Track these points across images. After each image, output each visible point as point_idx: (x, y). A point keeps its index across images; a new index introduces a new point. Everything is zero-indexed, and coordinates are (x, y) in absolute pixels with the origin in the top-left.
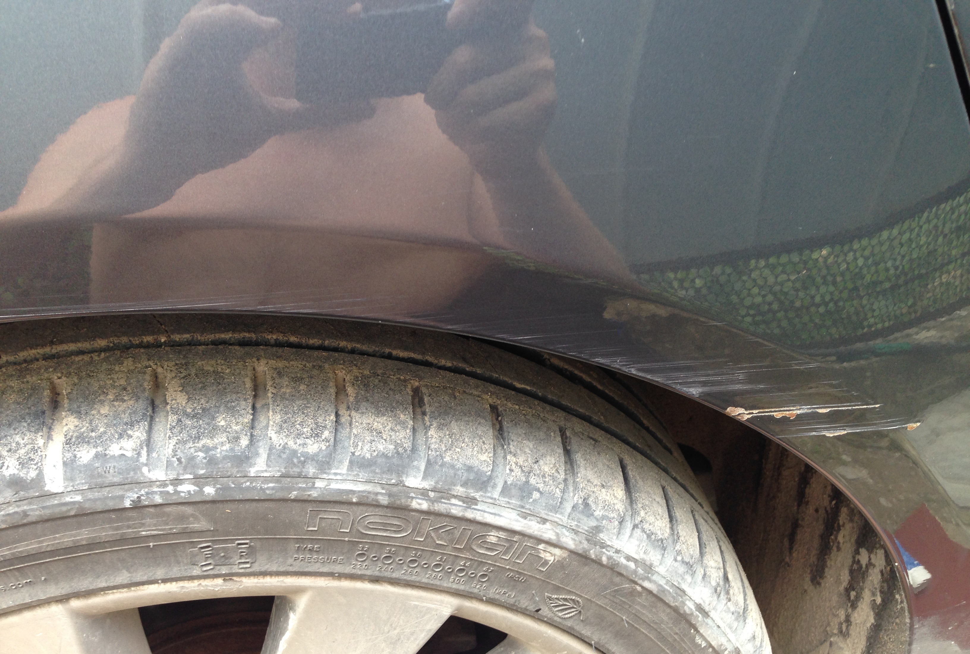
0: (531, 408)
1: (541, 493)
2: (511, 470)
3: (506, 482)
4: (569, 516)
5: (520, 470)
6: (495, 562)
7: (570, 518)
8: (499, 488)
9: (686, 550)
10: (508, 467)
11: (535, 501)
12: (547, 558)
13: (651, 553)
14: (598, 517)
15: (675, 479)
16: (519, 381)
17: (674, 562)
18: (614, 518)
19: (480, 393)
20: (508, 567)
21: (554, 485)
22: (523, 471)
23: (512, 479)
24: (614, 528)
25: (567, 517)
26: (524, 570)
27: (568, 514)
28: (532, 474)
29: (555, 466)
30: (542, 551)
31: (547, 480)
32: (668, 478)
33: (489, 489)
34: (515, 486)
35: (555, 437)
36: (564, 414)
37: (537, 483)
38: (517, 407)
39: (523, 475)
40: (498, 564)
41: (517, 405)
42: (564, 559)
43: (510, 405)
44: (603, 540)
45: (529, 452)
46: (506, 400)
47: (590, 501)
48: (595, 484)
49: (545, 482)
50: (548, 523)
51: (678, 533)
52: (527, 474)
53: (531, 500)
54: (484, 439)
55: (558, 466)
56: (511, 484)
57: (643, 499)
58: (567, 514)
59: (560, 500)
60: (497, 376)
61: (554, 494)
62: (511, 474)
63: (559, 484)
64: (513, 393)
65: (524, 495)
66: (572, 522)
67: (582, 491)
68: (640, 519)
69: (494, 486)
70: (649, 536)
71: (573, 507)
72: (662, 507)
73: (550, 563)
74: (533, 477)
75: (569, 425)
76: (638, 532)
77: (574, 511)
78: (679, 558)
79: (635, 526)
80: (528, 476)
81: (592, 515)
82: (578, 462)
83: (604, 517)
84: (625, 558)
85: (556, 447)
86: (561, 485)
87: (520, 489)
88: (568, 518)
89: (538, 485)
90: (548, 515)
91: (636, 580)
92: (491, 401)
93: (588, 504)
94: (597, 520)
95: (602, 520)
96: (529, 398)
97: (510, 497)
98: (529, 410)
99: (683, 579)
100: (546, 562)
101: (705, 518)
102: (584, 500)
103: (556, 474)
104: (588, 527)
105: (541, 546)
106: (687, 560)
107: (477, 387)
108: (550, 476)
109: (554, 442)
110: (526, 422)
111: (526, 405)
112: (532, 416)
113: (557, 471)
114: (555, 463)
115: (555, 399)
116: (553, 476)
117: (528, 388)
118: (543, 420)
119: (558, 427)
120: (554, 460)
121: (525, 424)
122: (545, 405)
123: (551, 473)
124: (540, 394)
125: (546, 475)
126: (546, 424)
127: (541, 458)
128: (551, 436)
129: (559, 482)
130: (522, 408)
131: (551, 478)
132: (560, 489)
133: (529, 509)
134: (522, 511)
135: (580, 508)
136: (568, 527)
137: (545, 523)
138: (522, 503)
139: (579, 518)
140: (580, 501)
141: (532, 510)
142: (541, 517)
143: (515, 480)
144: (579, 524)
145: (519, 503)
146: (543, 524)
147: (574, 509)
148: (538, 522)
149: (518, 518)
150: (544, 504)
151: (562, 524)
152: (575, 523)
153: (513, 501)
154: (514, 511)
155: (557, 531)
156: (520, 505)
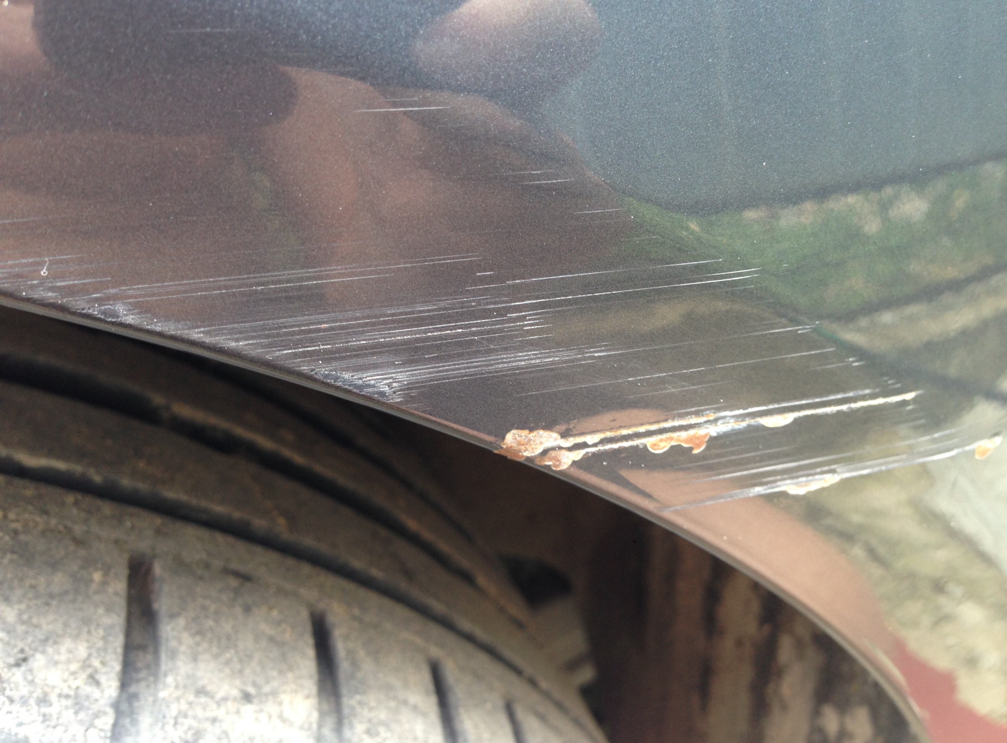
0: (45, 512)
15: (469, 638)
16: (33, 450)
21: (81, 722)
29: (85, 664)
31: (53, 710)
32: (450, 639)
35: (104, 584)
36: (158, 520)
37: (20, 724)
48: (219, 695)
49: (45, 718)
55: (96, 663)
57: (370, 709)
63: (97, 715)
72: (425, 714)
82: (173, 644)
85: (101, 611)
86: (104, 719)
96: (45, 489)
98: (38, 519)
103: (89, 689)
108: (67, 697)
109: (97, 598)
110: (13, 552)
111: (30, 508)
112: (43, 533)
113: (93, 680)
114: (90, 655)
115: (143, 487)
116: (77, 696)
117: (60, 465)
118: (79, 542)
119: (126, 556)
120: (89, 648)
121: (9, 556)
122: (99, 502)
123: (69, 687)
124: (97, 479)
125: (53, 697)
126: (82, 552)
127: (41, 649)
128: (92, 581)
129: (99, 712)
130: (12, 516)
131: (70, 702)
132: (101, 730)
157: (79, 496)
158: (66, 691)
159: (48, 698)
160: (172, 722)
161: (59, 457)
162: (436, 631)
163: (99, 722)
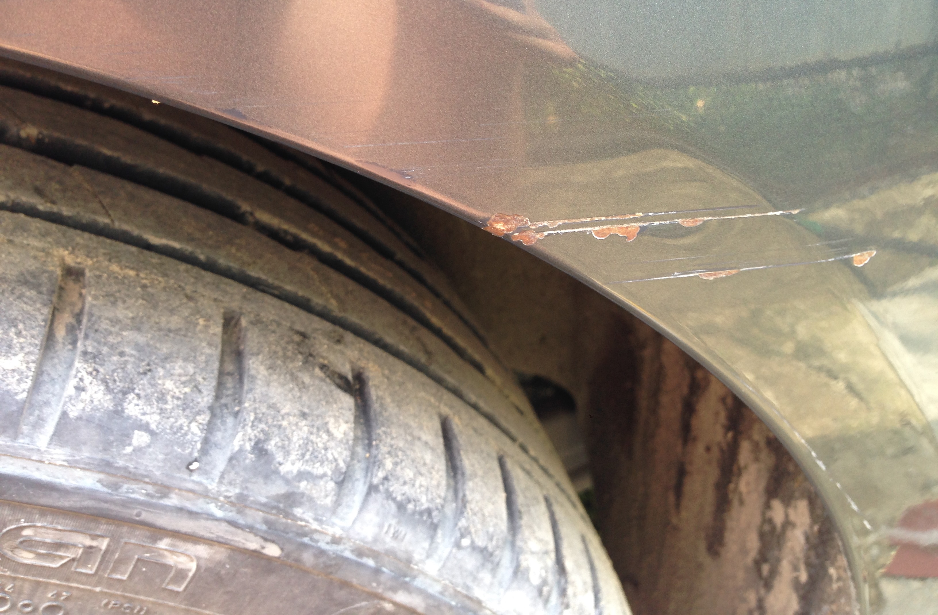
0: (165, 275)
1: (152, 433)
2: (80, 389)
3: (64, 414)
4: (222, 477)
5: (102, 388)
6: (67, 580)
7: (225, 481)
8: (50, 427)
9: (479, 526)
10: (73, 382)
11: (138, 450)
12: (180, 566)
13: (408, 537)
14: (290, 476)
15: (475, 407)
16: (156, 233)
17: (454, 550)
18: (324, 475)
19: (46, 245)
20: (98, 589)
21: (187, 417)
22: (109, 390)
23: (81, 406)
24: (326, 496)
25: (217, 480)
26: (137, 593)
27: (219, 474)
28: (131, 396)
29: (192, 379)
30: (166, 553)
31: (169, 407)
32: (458, 403)
33: (25, 429)
34: (89, 420)
35: (207, 327)
36: (245, 289)
37: (144, 414)
38: (132, 273)
39: (109, 397)
40: (75, 585)
41: (132, 269)
42: (220, 564)
43: (115, 268)
44: (302, 520)
45: (133, 352)
46: (110, 260)
47: (271, 446)
48: (283, 412)
49: (162, 411)
50: (173, 495)
51: (464, 496)
52: (120, 396)
53: (129, 450)
54: (21, 326)
55: (199, 378)
56: (79, 418)
57: (392, 438)
58: (216, 473)
59: (199, 446)
60: (107, 221)
61: (186, 434)
62: (77, 397)
63: (198, 413)
64: (134, 249)
65: (112, 438)
66: (230, 488)
67: (252, 426)
68: (381, 474)
69: (38, 425)
70: (401, 507)
71: (231, 459)
72: (433, 450)
73: (191, 574)
74: (135, 401)
75: (248, 307)
76: (378, 499)
77: (233, 467)
78: (466, 542)
79: (372, 489)
80: (123, 400)
81: (276, 472)
82: (253, 372)
83: (302, 476)
84: (352, 551)
85: (204, 344)
86: (203, 417)
87: (100, 426)
88: (220, 482)
89: (146, 419)
90: (173, 477)
91: (380, 591)
92: (70, 260)
93: (266, 451)
94: (287, 482)
95: (299, 481)
96: (165, 260)
97: (77, 445)
98: (160, 279)
99: (475, 579)
100: (181, 574)
101: (527, 466)
102: (257, 443)
103: (193, 395)
104: (267, 497)
105: (164, 544)
106: (480, 543)
107: (44, 235)
108: (178, 398)
109: (201, 336)
110: (143, 299)
111: (155, 271)
112: (164, 289)
113: (197, 389)
114: (195, 373)
115: (235, 266)
116: (185, 399)
117: (176, 245)
118: (189, 298)
119: (222, 311)
120: (195, 368)
121: (140, 301)
122: (203, 272)
123: (180, 392)
124: (202, 257)
125: (169, 398)
126: (192, 304)
127: (161, 364)
128: (198, 324)
129: (200, 411)
130: (142, 275)
131: (179, 403)
132: (200, 424)
133: (126, 469)
134: (108, 474)
135: (247, 461)
136: (222, 499)
137: (165, 495)
138: (107, 457)
139: (246, 481)
140: (248, 446)
141: (133, 470)
142: (155, 484)
143: (88, 409)
144: (245, 492)
145: (99, 456)
146: (161, 498)
147: (234, 462)
148: (148, 495)
149: (99, 487)
150: (161, 457)
151: (206, 495)
152: (237, 491)
153: (85, 453)
154: (88, 473)
155: (194, 509)
156: (102, 460)
157: (189, 266)
158: (177, 394)
159: (164, 398)
160: (250, 424)
161: (175, 239)
162: (447, 396)
163: (199, 418)
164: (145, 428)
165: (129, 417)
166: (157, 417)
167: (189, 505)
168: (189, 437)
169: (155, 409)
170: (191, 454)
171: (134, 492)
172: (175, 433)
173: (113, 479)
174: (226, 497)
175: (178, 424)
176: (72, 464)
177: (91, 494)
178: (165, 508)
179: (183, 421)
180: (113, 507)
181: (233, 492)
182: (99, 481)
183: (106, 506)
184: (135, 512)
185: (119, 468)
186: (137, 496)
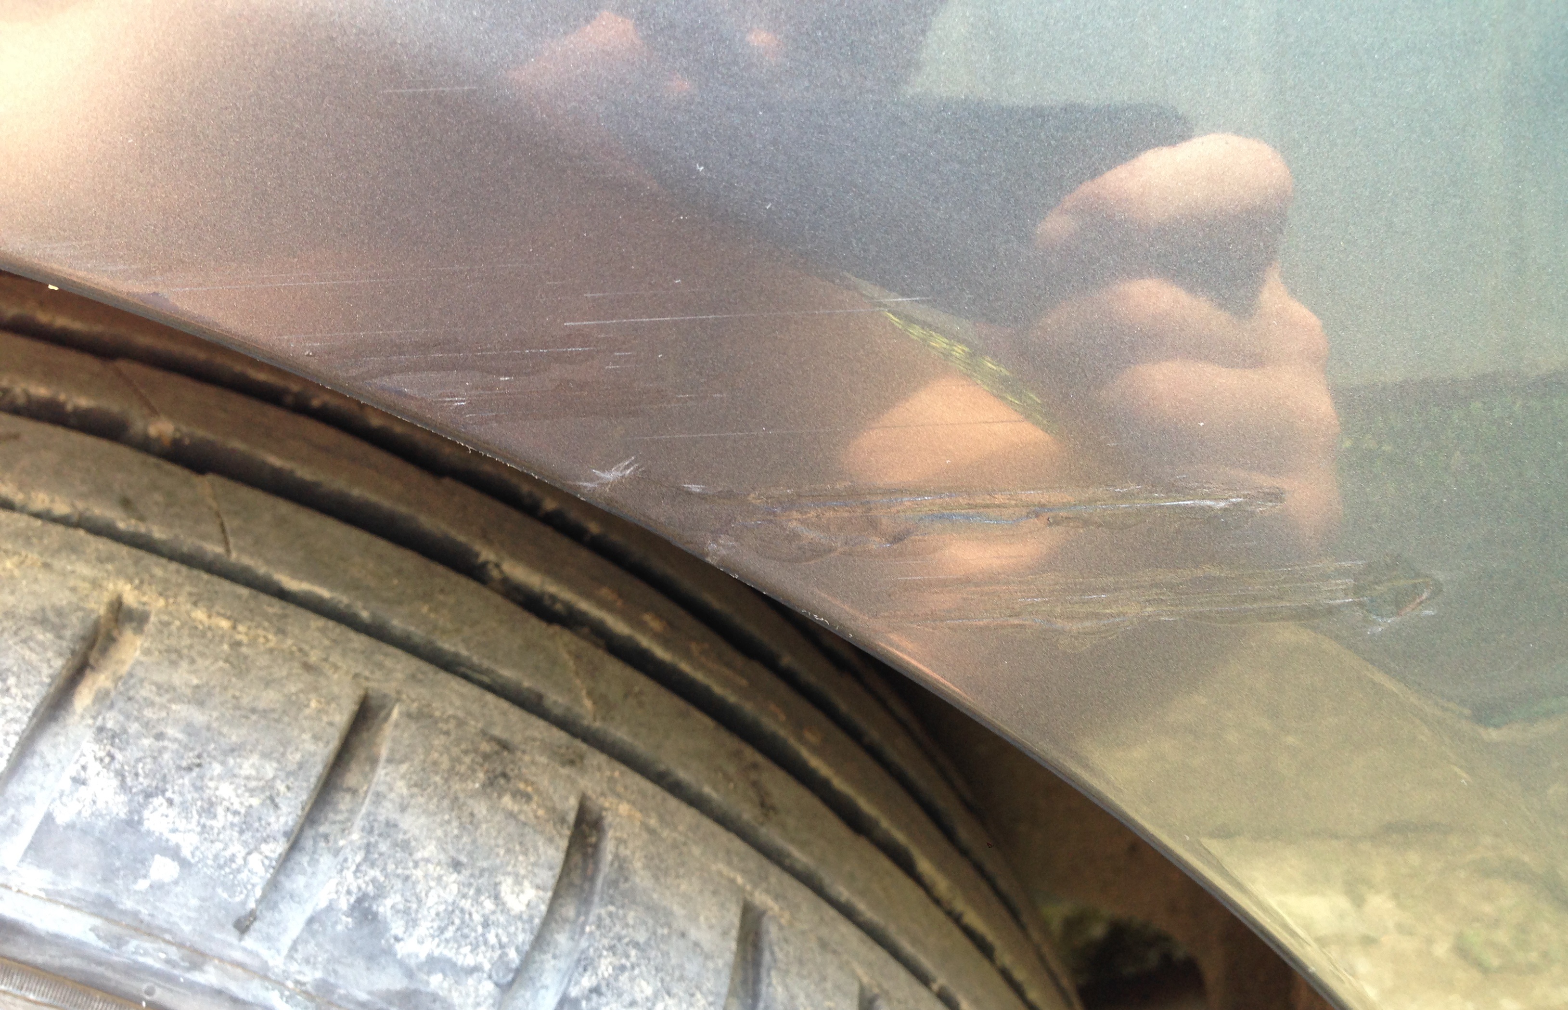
1: (184, 863)
2: (79, 781)
3: (49, 817)
4: (294, 947)
5: (115, 782)
7: (299, 955)
8: (26, 834)
10: (71, 770)
11: (158, 888)
14: (412, 961)
18: (477, 968)
21: (245, 843)
22: (124, 788)
23: (76, 806)
25: (285, 951)
27: (289, 942)
28: (158, 800)
31: (217, 823)
34: (85, 830)
37: (174, 831)
39: (123, 798)
45: (180, 735)
47: (386, 907)
48: (420, 854)
49: (205, 829)
50: (210, 968)
52: (141, 797)
53: (142, 885)
54: (12, 680)
56: (71, 826)
57: (625, 926)
58: (285, 940)
59: (258, 891)
61: (239, 870)
62: (72, 792)
63: (266, 839)
65: (118, 863)
66: (306, 969)
67: (357, 870)
69: (10, 829)
71: (313, 921)
74: (163, 809)
77: (314, 933)
80: (143, 805)
81: (389, 951)
83: (434, 963)
86: (272, 845)
87: (101, 842)
88: (290, 956)
89: (174, 839)
90: (212, 938)
93: (375, 913)
94: (410, 974)
95: (429, 972)
97: (62, 869)
102: (360, 900)
103: (263, 810)
104: (370, 992)
108: (236, 812)
109: (307, 723)
113: (272, 801)
114: (276, 777)
116: (248, 814)
120: (278, 769)
123: (241, 802)
125: (220, 810)
127: (220, 758)
128: (307, 705)
129: (269, 835)
131: (237, 819)
132: (268, 857)
133: (135, 914)
134: (107, 919)
135: (339, 928)
136: (290, 984)
137: (195, 966)
138: (108, 892)
139: (333, 960)
140: (344, 904)
141: (147, 918)
142: (181, 945)
143: (86, 813)
144: (332, 980)
145: (96, 889)
146: (189, 969)
147: (316, 926)
148: (168, 961)
149: (91, 939)
150: (194, 902)
151: (263, 974)
152: (319, 974)
153: (75, 883)
154: (77, 914)
155: (241, 994)
156: (99, 896)
158: (236, 805)
159: (212, 809)
160: (353, 867)
163: (266, 847)
164: (174, 853)
165: (149, 833)
166: (195, 839)
167: (234, 988)
168: (243, 876)
169: (193, 825)
170: (244, 903)
171: (146, 953)
172: (220, 867)
173: (116, 930)
174: (297, 982)
175: (227, 854)
176: (52, 897)
177: (77, 948)
178: (192, 986)
179: (237, 849)
180: (109, 974)
181: (310, 976)
182: (93, 929)
183: (100, 970)
184: (145, 987)
185: (123, 912)
186: (149, 961)
